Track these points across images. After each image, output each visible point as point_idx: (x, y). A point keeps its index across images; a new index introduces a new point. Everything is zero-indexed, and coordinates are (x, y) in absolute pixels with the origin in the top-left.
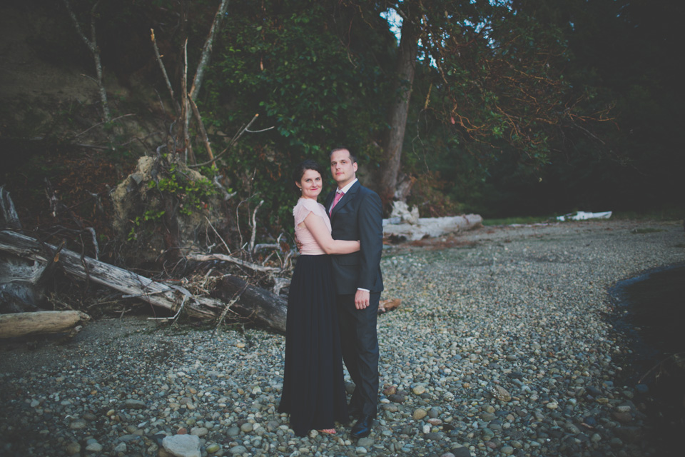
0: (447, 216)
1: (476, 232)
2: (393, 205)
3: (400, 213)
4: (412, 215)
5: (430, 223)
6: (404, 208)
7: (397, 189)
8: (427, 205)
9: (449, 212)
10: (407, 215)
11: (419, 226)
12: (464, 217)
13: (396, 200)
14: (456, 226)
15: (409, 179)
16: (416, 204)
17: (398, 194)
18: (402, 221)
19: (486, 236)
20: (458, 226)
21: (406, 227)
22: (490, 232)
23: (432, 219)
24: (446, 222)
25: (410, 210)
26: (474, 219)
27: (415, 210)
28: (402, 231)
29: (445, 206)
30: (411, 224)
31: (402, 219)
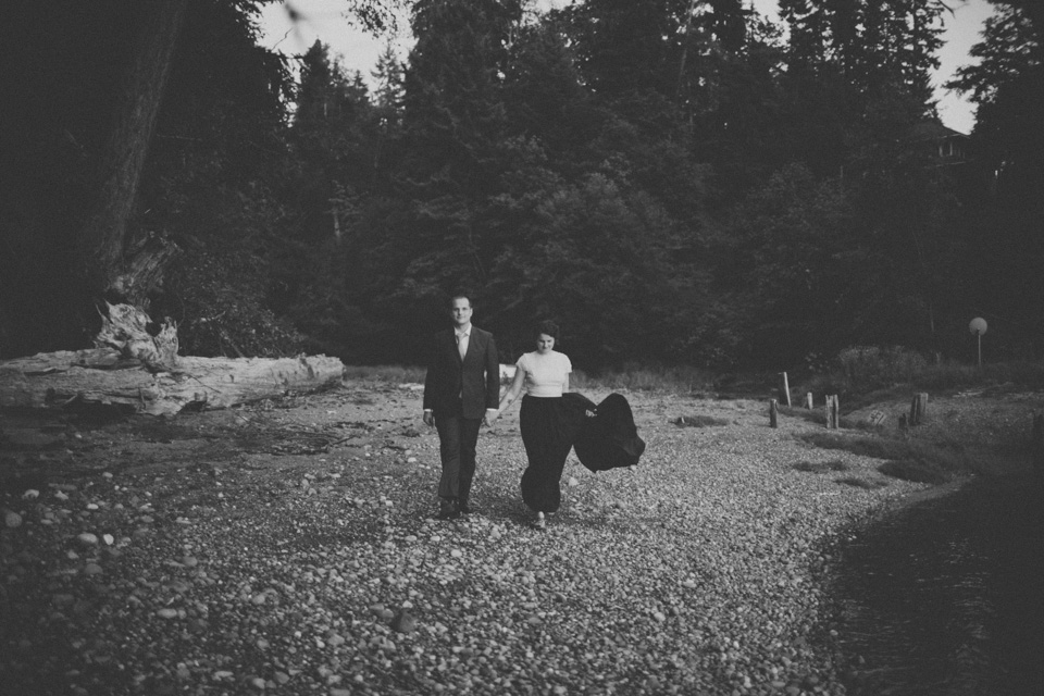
0: (262, 355)
1: (329, 398)
2: (106, 312)
3: (122, 336)
4: (157, 345)
5: (208, 371)
6: (138, 324)
7: (126, 271)
8: (214, 323)
9: (269, 345)
10: (141, 344)
11: (176, 376)
12: (304, 362)
13: (117, 298)
14: (280, 381)
15: (161, 247)
16: (177, 318)
17: (126, 283)
18: (126, 359)
19: (353, 413)
20: (286, 383)
21: (136, 378)
22: (361, 401)
23: (221, 361)
24: (256, 371)
25: (153, 330)
26: (327, 366)
27: (169, 333)
28: (115, 388)
29: (260, 330)
30: (154, 370)
31: (126, 353)
